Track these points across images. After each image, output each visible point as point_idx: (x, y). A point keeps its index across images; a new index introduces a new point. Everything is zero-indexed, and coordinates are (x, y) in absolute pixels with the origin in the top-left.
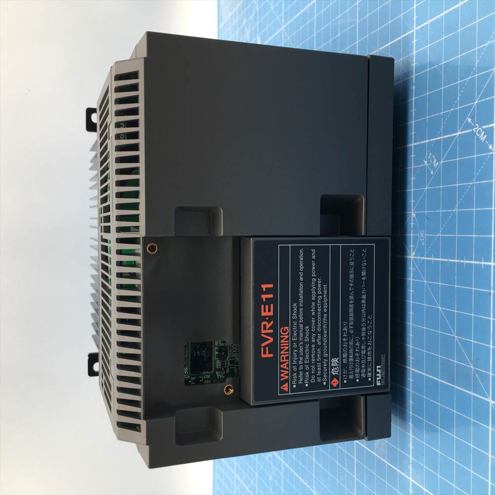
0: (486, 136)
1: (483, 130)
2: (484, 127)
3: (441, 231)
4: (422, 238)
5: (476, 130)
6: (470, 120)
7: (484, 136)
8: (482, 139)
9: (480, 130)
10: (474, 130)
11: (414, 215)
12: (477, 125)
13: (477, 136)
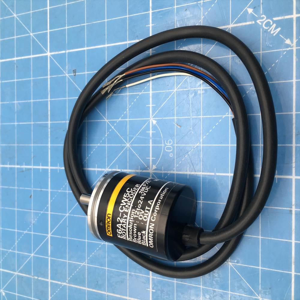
0: (279, 29)
1: (274, 22)
2: (275, 19)
3: (201, 141)
4: (168, 149)
5: (262, 22)
6: (250, 11)
7: (275, 29)
8: (272, 32)
9: (269, 23)
10: (258, 21)
11: (155, 122)
12: (263, 16)
13: (263, 28)
